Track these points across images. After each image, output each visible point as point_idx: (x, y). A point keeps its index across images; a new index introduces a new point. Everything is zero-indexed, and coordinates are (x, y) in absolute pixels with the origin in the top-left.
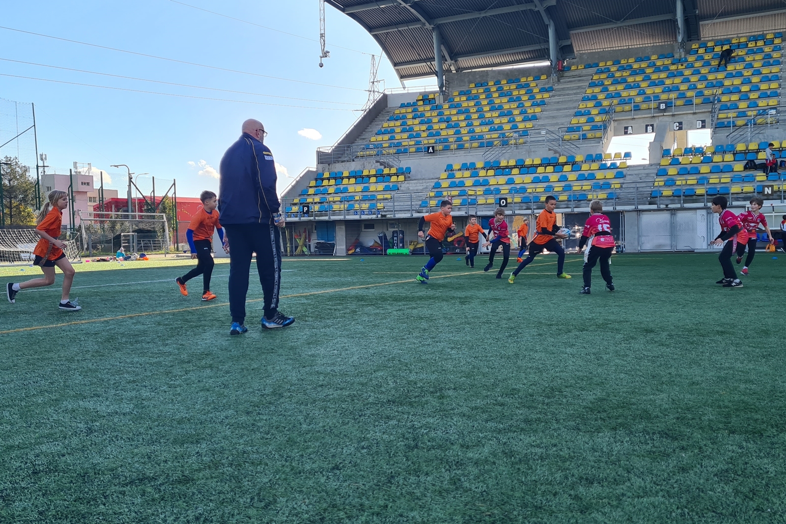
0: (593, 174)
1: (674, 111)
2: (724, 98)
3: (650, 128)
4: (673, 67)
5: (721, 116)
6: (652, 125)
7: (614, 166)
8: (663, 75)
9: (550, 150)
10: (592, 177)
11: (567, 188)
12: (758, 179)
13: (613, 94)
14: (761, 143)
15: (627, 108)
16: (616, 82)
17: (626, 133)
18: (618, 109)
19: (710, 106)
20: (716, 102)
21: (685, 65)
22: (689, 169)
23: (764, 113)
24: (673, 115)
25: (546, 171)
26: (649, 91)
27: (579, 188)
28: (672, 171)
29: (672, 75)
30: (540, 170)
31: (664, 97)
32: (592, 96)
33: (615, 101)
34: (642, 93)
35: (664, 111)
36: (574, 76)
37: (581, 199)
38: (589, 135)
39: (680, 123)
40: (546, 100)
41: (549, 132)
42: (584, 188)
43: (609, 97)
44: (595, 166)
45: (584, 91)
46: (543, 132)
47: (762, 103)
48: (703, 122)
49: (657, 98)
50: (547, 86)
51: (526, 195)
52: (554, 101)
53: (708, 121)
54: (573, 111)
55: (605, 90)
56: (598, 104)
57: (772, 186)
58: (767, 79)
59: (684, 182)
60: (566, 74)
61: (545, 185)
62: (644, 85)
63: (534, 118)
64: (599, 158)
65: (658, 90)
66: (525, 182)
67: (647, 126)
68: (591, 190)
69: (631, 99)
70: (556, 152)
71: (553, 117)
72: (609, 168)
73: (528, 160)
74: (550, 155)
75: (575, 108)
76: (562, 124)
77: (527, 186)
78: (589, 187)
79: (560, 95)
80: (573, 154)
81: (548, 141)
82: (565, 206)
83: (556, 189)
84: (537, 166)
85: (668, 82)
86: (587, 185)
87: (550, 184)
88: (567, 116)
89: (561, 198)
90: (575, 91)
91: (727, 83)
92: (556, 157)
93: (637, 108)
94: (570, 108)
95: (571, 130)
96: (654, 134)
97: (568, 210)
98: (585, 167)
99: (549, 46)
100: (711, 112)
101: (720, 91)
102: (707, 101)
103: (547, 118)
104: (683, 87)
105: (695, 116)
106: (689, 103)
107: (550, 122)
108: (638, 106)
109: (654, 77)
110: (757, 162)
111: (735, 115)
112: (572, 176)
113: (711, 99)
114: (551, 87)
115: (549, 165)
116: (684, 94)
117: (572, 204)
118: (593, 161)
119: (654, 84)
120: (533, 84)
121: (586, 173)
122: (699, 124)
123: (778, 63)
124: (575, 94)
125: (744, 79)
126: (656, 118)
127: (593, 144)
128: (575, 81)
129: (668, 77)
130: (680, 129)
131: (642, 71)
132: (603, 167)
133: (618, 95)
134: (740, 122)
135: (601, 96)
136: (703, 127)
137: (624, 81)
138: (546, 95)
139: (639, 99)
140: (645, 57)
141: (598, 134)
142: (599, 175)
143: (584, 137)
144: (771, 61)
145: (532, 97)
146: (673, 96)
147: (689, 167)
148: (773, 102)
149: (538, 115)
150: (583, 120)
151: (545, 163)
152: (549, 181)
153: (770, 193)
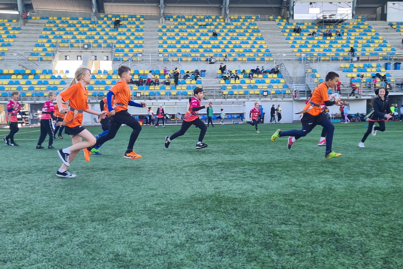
0: (47, 81)
1: (92, 49)
2: (117, 46)
3: (79, 58)
4: (91, 26)
5: (116, 55)
6: (80, 56)
7: (59, 78)
8: (86, 29)
9: (20, 65)
10: (46, 83)
11: (31, 89)
12: (134, 88)
13: (58, 36)
14: (135, 70)
15: (66, 45)
16: (59, 30)
17: (66, 59)
18: (61, 45)
19: (110, 49)
20: (113, 47)
21: (97, 25)
22: (100, 82)
23: (136, 55)
24: (92, 52)
25: (18, 78)
26: (78, 37)
27: (39, 89)
28: (92, 82)
29: (90, 30)
30: (14, 77)
31: (86, 41)
32: (46, 36)
33: (59, 41)
34: (74, 38)
35: (87, 49)
36: (34, 23)
37: (39, 95)
38: (44, 59)
39: (96, 57)
40: (17, 35)
41: (18, 54)
42: (42, 89)
43: (55, 37)
44: (48, 77)
45: (40, 32)
46: (15, 54)
47: (135, 50)
48: (107, 57)
49: (83, 41)
50: (17, 27)
51: (5, 92)
52: (22, 36)
53: (110, 57)
54: (34, 44)
55: (53, 33)
56: (49, 41)
57: (140, 93)
58: (137, 38)
59: (98, 89)
60: (29, 21)
61: (17, 86)
62: (75, 33)
63: (9, 45)
64: (50, 72)
65: (83, 37)
66: (3, 84)
67: (78, 56)
68: (46, 90)
69: (68, 40)
70: (23, 67)
71: (22, 46)
72: (56, 78)
73: (5, 70)
74: (20, 68)
75: (35, 42)
76: (27, 51)
77: (5, 86)
78: (45, 89)
79: (25, 33)
80: (35, 69)
81: (18, 60)
82: (30, 99)
83: (24, 89)
84: (11, 74)
85: (88, 33)
86: (43, 88)
87: (20, 86)
88: (30, 46)
89: (27, 94)
90: (35, 32)
91: (119, 37)
92: (24, 70)
93: (72, 46)
94: (32, 42)
95: (33, 54)
96: (82, 61)
97: (32, 102)
98: (42, 77)
99: (17, 2)
100: (111, 52)
101: (115, 41)
102: (109, 46)
103: (17, 46)
104: (97, 37)
105: (103, 53)
106: (100, 46)
107: (19, 49)
108: (72, 45)
109: (81, 29)
110: (133, 80)
111: (123, 55)
112: (34, 82)
113: (111, 45)
114: (19, 28)
115: (19, 74)
116: (97, 41)
117: (35, 98)
118: (47, 74)
119: (80, 33)
120: (7, 24)
121: (43, 81)
122: (106, 58)
123: (142, 31)
124: (35, 33)
125: (127, 37)
126: (82, 53)
127: (47, 63)
128: (35, 26)
129: (88, 31)
130: (96, 59)
131: (74, 25)
132: (53, 78)
133: (61, 37)
134: (125, 59)
135: (51, 37)
136: (107, 60)
137: (64, 29)
138: (16, 32)
139: (73, 41)
140: (76, 18)
141: (50, 58)
142: (51, 82)
143: (41, 60)
144: (139, 29)
145: (7, 32)
146: (91, 41)
147: (100, 80)
148: (140, 50)
149: (11, 44)
150: (40, 49)
151: (17, 73)
152: (19, 84)
153: (139, 96)
